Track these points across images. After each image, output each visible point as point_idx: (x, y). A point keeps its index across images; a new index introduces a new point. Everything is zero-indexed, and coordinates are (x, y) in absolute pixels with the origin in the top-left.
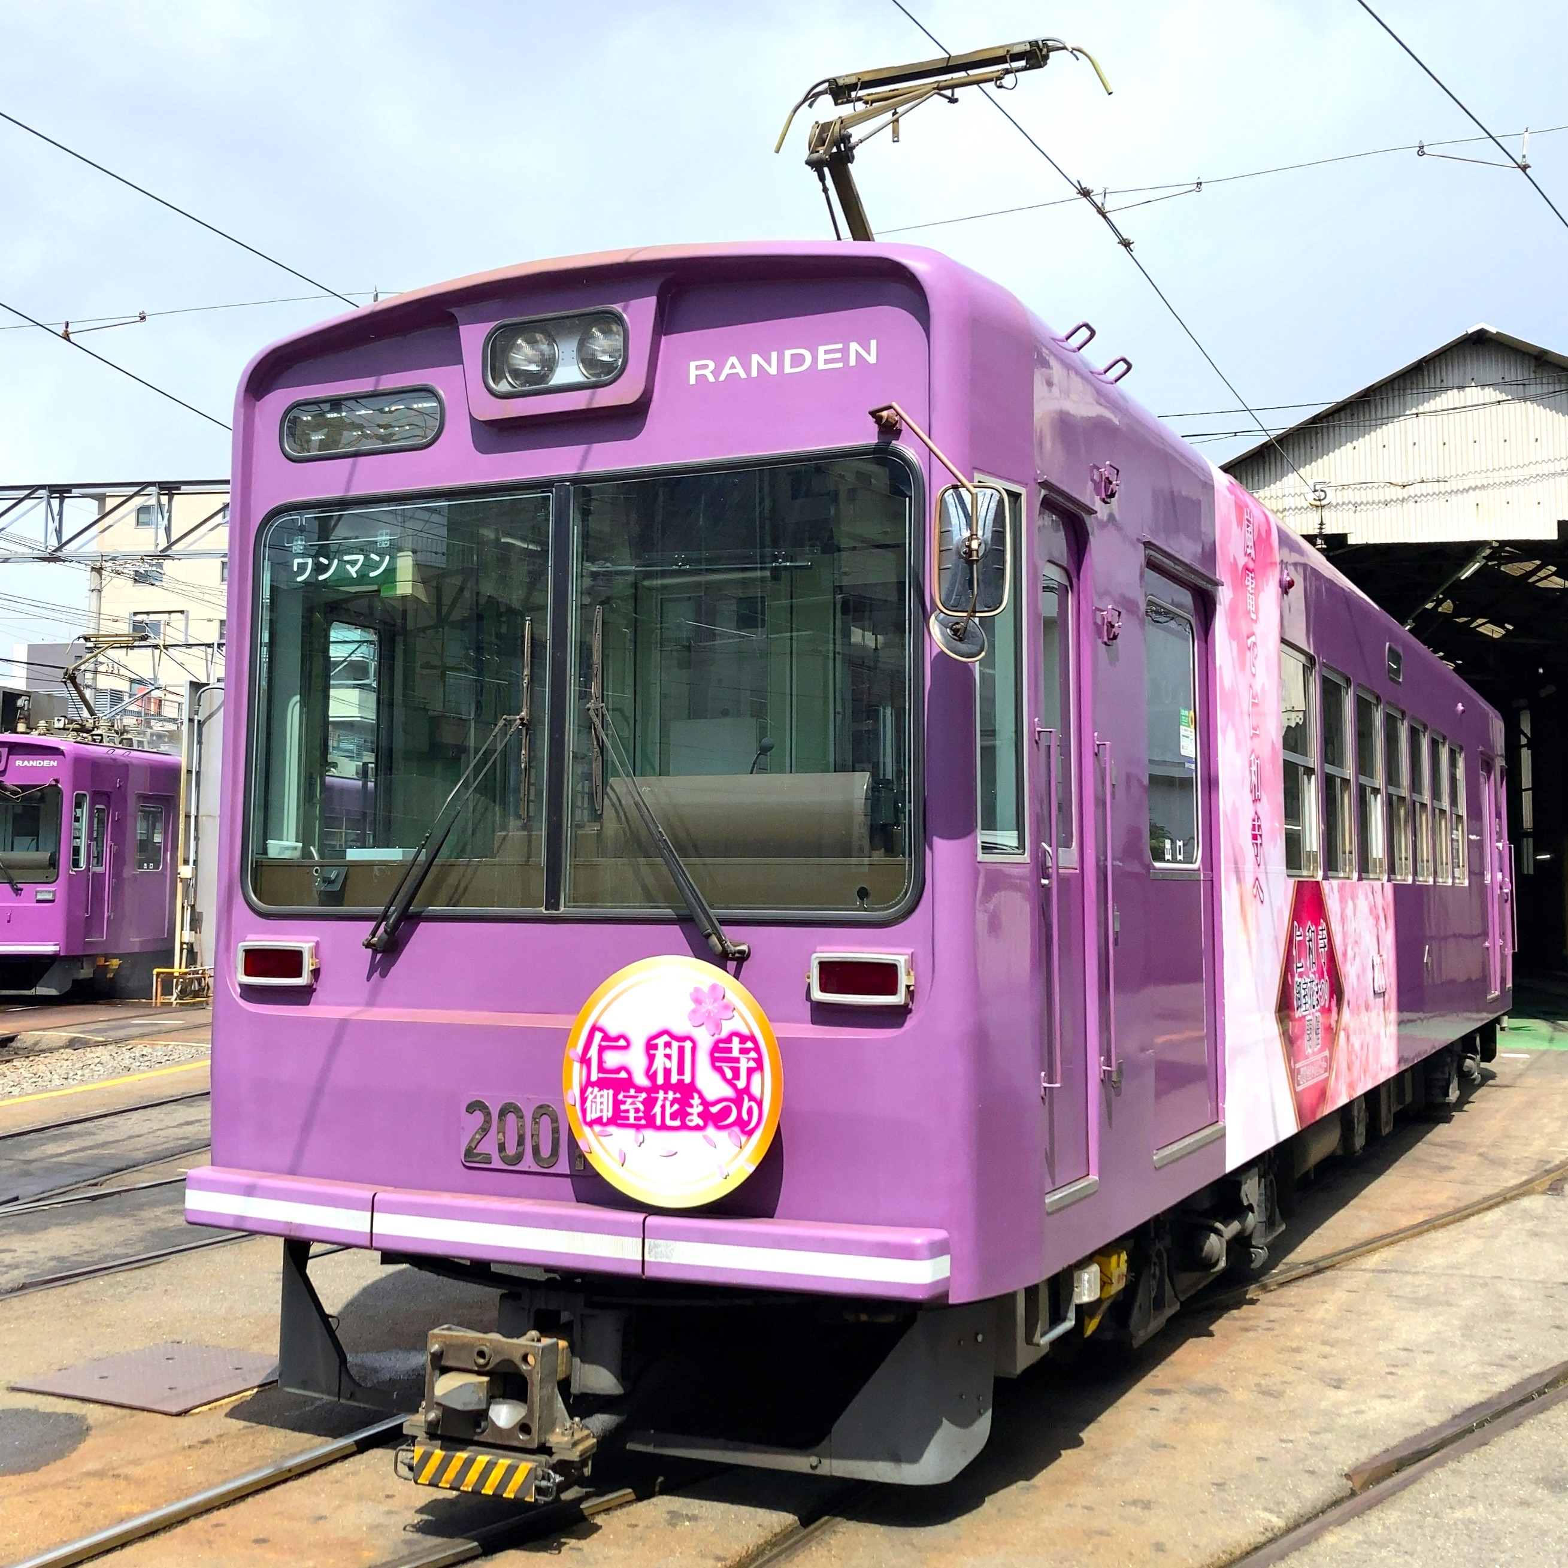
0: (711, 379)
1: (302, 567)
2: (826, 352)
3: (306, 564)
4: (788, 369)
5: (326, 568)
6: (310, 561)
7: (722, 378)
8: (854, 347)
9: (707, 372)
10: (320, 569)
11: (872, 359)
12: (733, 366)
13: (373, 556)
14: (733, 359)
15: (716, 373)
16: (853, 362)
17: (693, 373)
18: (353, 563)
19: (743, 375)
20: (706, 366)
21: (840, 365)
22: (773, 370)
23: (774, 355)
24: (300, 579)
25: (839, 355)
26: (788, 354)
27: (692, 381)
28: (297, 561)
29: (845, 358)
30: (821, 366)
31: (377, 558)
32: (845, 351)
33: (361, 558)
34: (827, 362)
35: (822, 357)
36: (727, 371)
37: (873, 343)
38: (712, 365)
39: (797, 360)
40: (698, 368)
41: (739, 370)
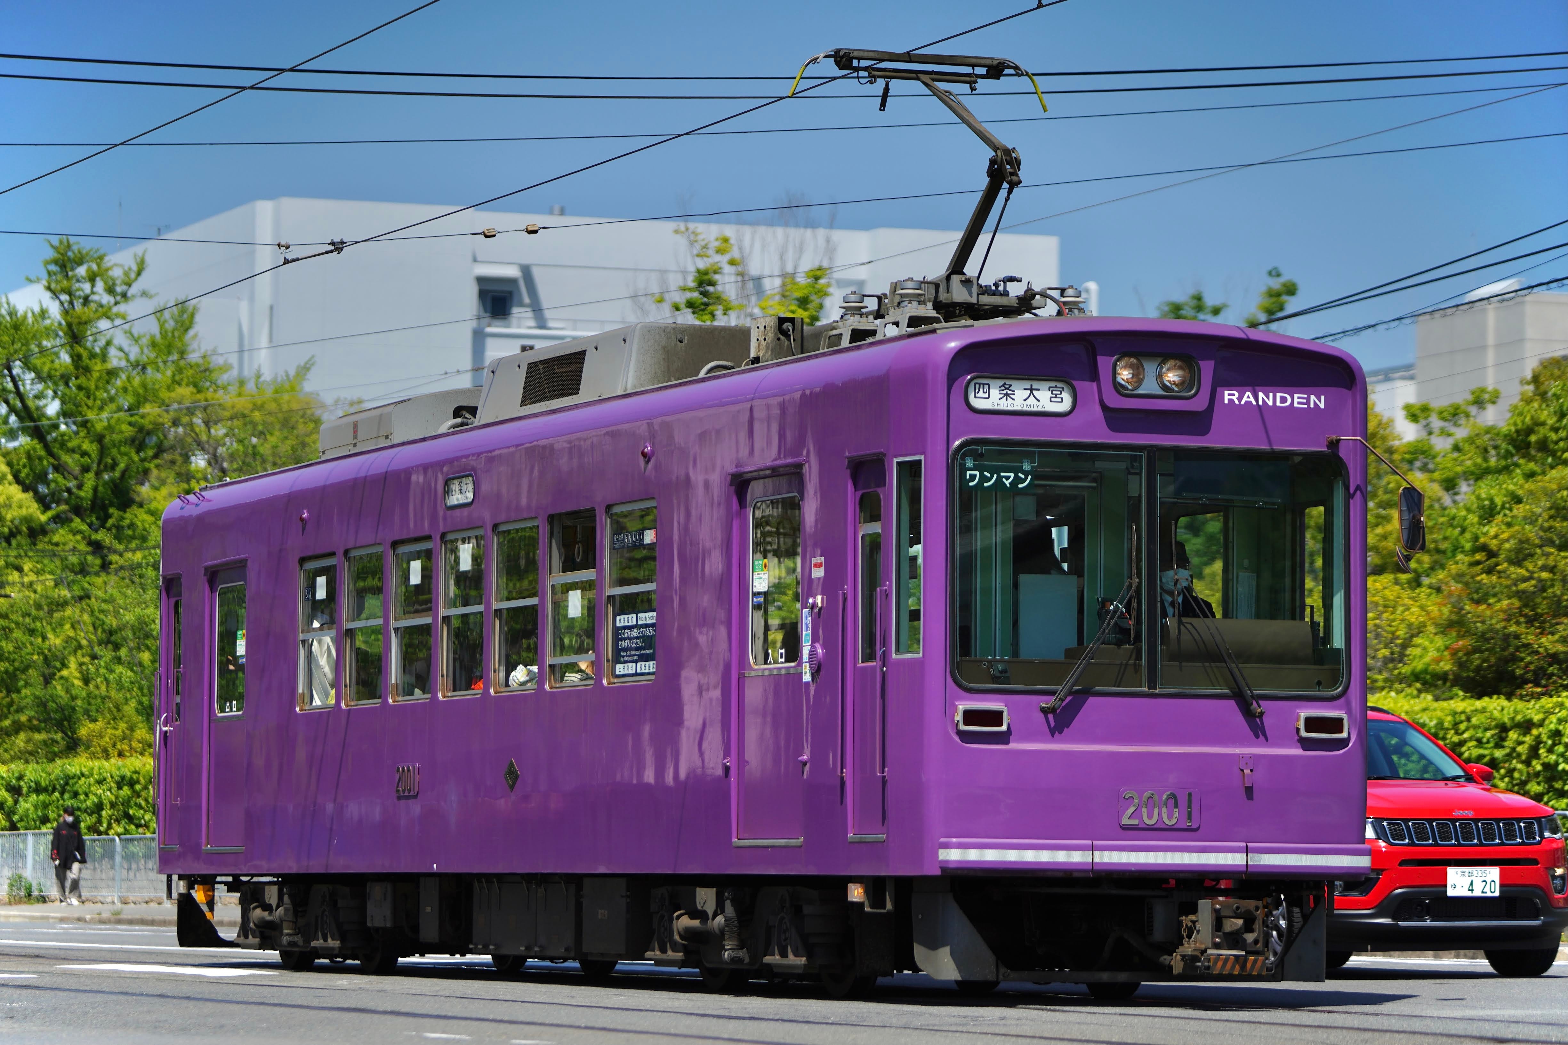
0: (1237, 402)
1: (973, 477)
2: (1299, 398)
3: (975, 476)
4: (1278, 404)
5: (990, 479)
6: (977, 473)
7: (1243, 402)
8: (1313, 397)
9: (1235, 398)
10: (984, 479)
11: (1322, 406)
12: (1248, 397)
13: (1020, 475)
14: (1248, 393)
15: (1240, 399)
16: (1312, 406)
17: (1226, 398)
18: (1008, 478)
19: (1254, 403)
20: (1234, 395)
21: (1306, 406)
22: (1270, 403)
23: (1271, 395)
24: (971, 484)
25: (1305, 401)
26: (1278, 395)
27: (1226, 401)
28: (968, 473)
29: (1308, 403)
30: (1296, 405)
31: (1023, 476)
32: (1308, 399)
33: (1012, 475)
34: (1299, 403)
35: (1296, 400)
36: (1245, 399)
37: (1323, 397)
38: (1237, 394)
39: (1284, 400)
40: (1229, 395)
41: (1252, 399)
